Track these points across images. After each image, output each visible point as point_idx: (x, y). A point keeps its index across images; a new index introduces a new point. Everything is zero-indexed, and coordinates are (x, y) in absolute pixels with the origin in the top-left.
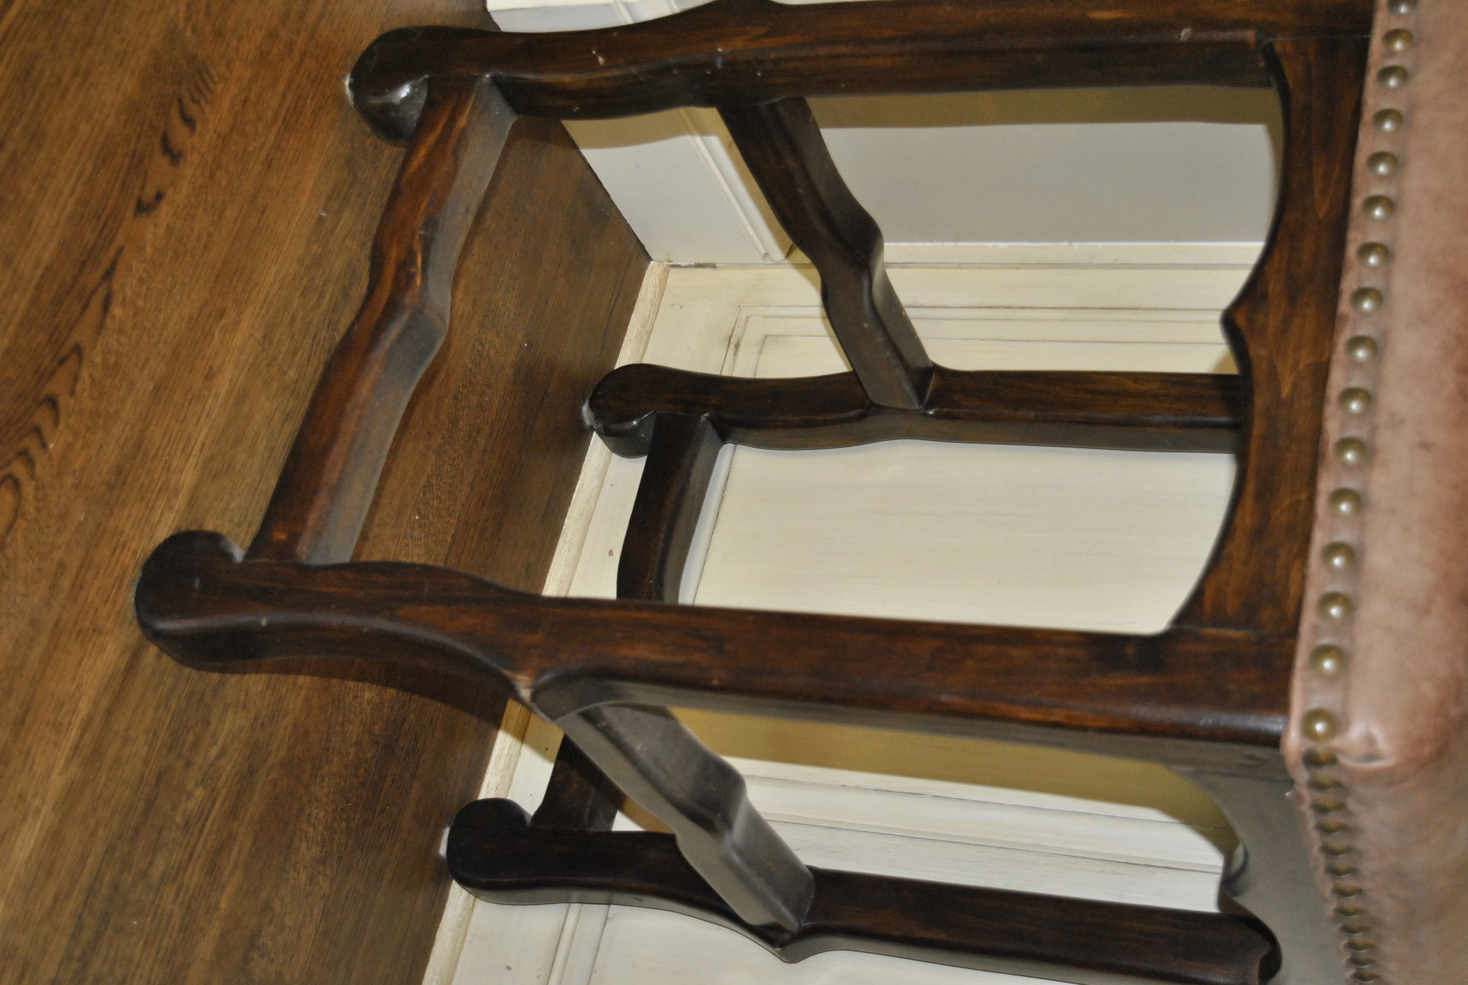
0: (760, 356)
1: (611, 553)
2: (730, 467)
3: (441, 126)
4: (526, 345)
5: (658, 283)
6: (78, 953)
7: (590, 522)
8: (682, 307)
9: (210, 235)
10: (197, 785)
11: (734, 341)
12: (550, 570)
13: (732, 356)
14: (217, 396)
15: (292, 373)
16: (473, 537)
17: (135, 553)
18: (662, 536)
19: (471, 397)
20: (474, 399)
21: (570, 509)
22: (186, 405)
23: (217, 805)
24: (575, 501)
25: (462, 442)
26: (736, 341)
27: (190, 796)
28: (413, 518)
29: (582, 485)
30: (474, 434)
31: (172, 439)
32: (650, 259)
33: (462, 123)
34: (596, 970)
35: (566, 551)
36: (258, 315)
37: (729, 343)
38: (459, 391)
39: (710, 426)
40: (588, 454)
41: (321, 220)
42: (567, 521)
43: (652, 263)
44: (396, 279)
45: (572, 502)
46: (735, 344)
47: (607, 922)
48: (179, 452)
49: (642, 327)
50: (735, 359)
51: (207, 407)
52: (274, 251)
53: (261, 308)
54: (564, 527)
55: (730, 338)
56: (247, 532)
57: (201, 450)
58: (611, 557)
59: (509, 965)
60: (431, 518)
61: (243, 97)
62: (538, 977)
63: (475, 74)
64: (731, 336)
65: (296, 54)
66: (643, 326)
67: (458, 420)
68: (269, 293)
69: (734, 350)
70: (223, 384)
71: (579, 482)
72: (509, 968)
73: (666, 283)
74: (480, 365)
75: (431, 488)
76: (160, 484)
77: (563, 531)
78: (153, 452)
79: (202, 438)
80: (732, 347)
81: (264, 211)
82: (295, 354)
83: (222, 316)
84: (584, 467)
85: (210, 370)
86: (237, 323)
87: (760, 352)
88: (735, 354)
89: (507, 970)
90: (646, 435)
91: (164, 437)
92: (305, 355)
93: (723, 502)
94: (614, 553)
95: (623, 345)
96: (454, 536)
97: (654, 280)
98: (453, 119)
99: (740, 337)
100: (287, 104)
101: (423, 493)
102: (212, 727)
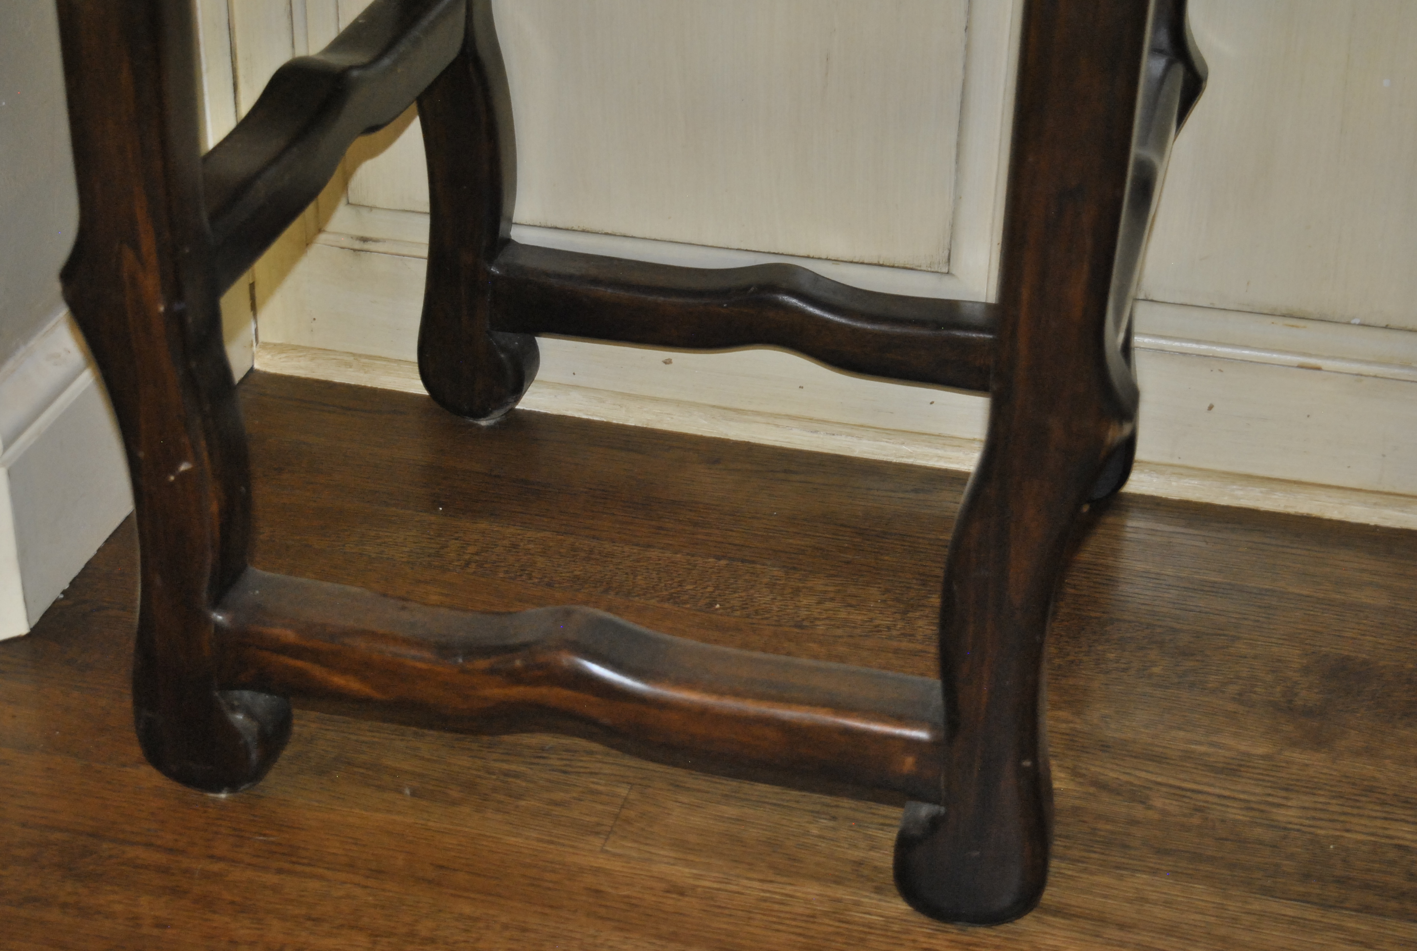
0: (376, 208)
1: (668, 361)
2: (540, 227)
3: (299, 663)
4: (441, 509)
5: (284, 355)
6: (1394, 905)
7: (629, 395)
8: (314, 319)
9: (506, 927)
10: (1150, 808)
11: (358, 245)
12: (699, 433)
13: (378, 244)
14: (697, 877)
15: (623, 791)
16: (707, 534)
17: (930, 936)
18: (661, 299)
19: (539, 565)
20: (541, 561)
21: (615, 422)
22: (727, 912)
23: (1159, 779)
24: (602, 417)
25: (599, 568)
26: (358, 242)
27: (1164, 813)
28: (721, 611)
29: (580, 411)
30: (583, 554)
31: (774, 919)
32: (252, 370)
33: (289, 636)
34: (1211, 304)
35: (672, 418)
36: (572, 847)
37: (363, 251)
38: (539, 582)
39: (501, 259)
40: (537, 410)
41: (414, 794)
42: (631, 423)
43: (257, 366)
44: (535, 682)
45: (605, 420)
46: (362, 243)
47: (1150, 298)
48: (787, 909)
49: (351, 367)
50: (384, 241)
51: (716, 885)
52: (485, 843)
53: (563, 845)
54: (640, 425)
55: (355, 250)
56: (837, 806)
57: (771, 882)
58: (672, 361)
59: (1207, 408)
60: (710, 589)
61: (309, 924)
62: (1221, 371)
63: (213, 631)
64: (351, 249)
65: (216, 867)
66: (349, 365)
67: (577, 578)
68: (539, 840)
69: (371, 242)
70: (682, 874)
71: (577, 415)
72: (1211, 408)
73: (281, 345)
74: (495, 562)
75: (674, 595)
76: (837, 924)
77: (645, 426)
78: (801, 939)
79: (756, 884)
80: (367, 246)
81: (442, 867)
82: (600, 793)
83: (597, 891)
84: (555, 412)
85: (668, 892)
86: (596, 871)
87: (371, 208)
88: (376, 241)
89: (1213, 409)
90: (514, 341)
91: (778, 930)
92: (592, 780)
93: (589, 230)
94: (667, 358)
95: (379, 387)
96: (719, 558)
97: (282, 360)
98: (284, 649)
99: (352, 238)
100: (287, 866)
101: (685, 603)
102: (1077, 803)
